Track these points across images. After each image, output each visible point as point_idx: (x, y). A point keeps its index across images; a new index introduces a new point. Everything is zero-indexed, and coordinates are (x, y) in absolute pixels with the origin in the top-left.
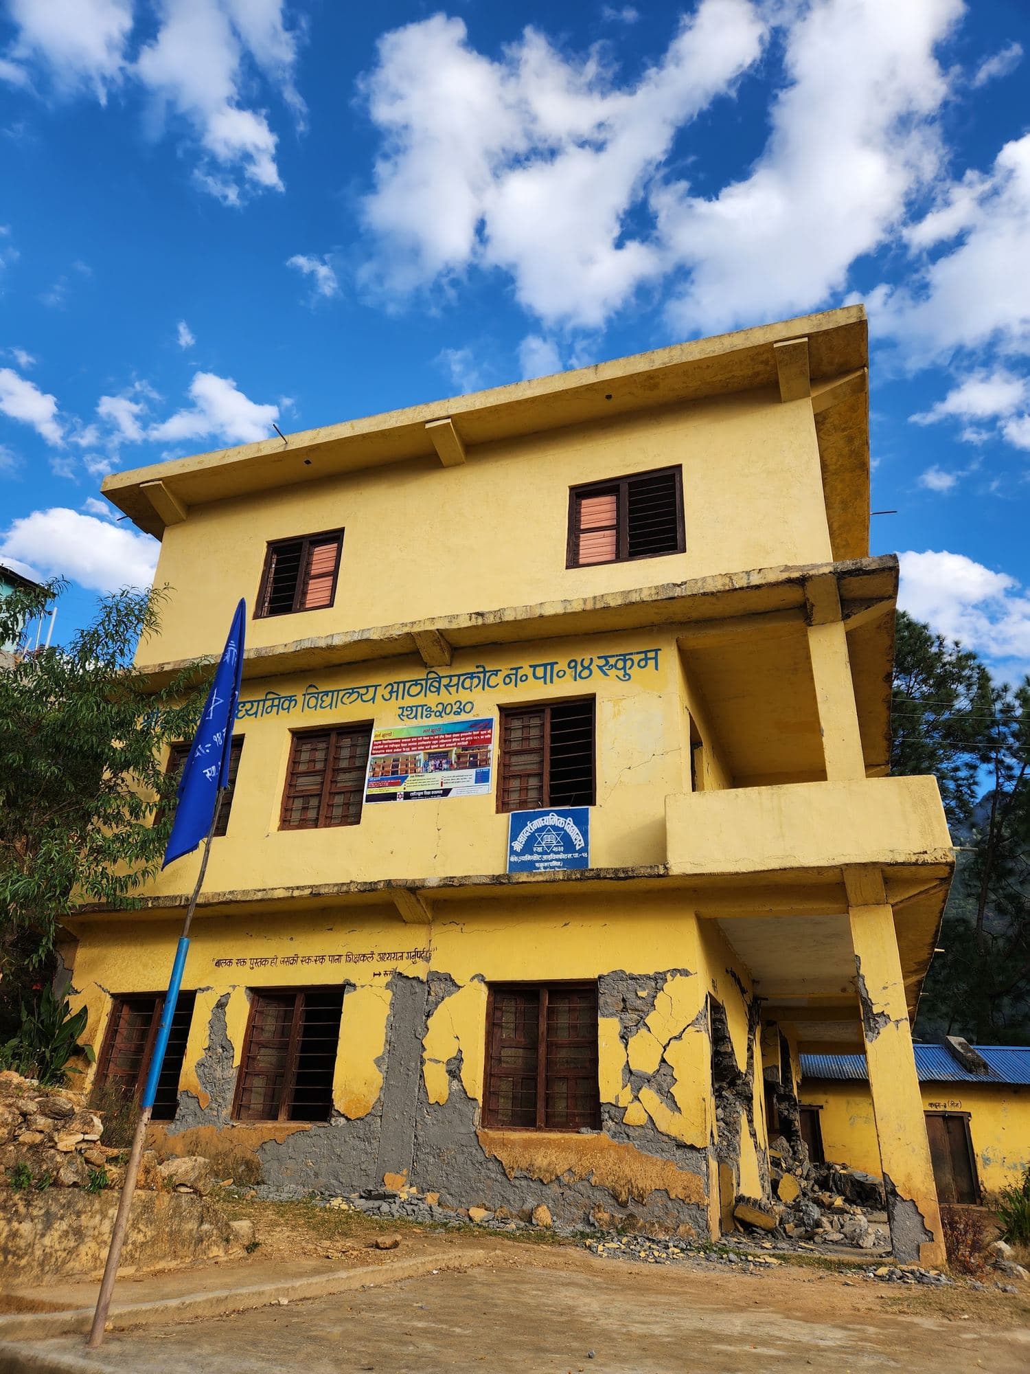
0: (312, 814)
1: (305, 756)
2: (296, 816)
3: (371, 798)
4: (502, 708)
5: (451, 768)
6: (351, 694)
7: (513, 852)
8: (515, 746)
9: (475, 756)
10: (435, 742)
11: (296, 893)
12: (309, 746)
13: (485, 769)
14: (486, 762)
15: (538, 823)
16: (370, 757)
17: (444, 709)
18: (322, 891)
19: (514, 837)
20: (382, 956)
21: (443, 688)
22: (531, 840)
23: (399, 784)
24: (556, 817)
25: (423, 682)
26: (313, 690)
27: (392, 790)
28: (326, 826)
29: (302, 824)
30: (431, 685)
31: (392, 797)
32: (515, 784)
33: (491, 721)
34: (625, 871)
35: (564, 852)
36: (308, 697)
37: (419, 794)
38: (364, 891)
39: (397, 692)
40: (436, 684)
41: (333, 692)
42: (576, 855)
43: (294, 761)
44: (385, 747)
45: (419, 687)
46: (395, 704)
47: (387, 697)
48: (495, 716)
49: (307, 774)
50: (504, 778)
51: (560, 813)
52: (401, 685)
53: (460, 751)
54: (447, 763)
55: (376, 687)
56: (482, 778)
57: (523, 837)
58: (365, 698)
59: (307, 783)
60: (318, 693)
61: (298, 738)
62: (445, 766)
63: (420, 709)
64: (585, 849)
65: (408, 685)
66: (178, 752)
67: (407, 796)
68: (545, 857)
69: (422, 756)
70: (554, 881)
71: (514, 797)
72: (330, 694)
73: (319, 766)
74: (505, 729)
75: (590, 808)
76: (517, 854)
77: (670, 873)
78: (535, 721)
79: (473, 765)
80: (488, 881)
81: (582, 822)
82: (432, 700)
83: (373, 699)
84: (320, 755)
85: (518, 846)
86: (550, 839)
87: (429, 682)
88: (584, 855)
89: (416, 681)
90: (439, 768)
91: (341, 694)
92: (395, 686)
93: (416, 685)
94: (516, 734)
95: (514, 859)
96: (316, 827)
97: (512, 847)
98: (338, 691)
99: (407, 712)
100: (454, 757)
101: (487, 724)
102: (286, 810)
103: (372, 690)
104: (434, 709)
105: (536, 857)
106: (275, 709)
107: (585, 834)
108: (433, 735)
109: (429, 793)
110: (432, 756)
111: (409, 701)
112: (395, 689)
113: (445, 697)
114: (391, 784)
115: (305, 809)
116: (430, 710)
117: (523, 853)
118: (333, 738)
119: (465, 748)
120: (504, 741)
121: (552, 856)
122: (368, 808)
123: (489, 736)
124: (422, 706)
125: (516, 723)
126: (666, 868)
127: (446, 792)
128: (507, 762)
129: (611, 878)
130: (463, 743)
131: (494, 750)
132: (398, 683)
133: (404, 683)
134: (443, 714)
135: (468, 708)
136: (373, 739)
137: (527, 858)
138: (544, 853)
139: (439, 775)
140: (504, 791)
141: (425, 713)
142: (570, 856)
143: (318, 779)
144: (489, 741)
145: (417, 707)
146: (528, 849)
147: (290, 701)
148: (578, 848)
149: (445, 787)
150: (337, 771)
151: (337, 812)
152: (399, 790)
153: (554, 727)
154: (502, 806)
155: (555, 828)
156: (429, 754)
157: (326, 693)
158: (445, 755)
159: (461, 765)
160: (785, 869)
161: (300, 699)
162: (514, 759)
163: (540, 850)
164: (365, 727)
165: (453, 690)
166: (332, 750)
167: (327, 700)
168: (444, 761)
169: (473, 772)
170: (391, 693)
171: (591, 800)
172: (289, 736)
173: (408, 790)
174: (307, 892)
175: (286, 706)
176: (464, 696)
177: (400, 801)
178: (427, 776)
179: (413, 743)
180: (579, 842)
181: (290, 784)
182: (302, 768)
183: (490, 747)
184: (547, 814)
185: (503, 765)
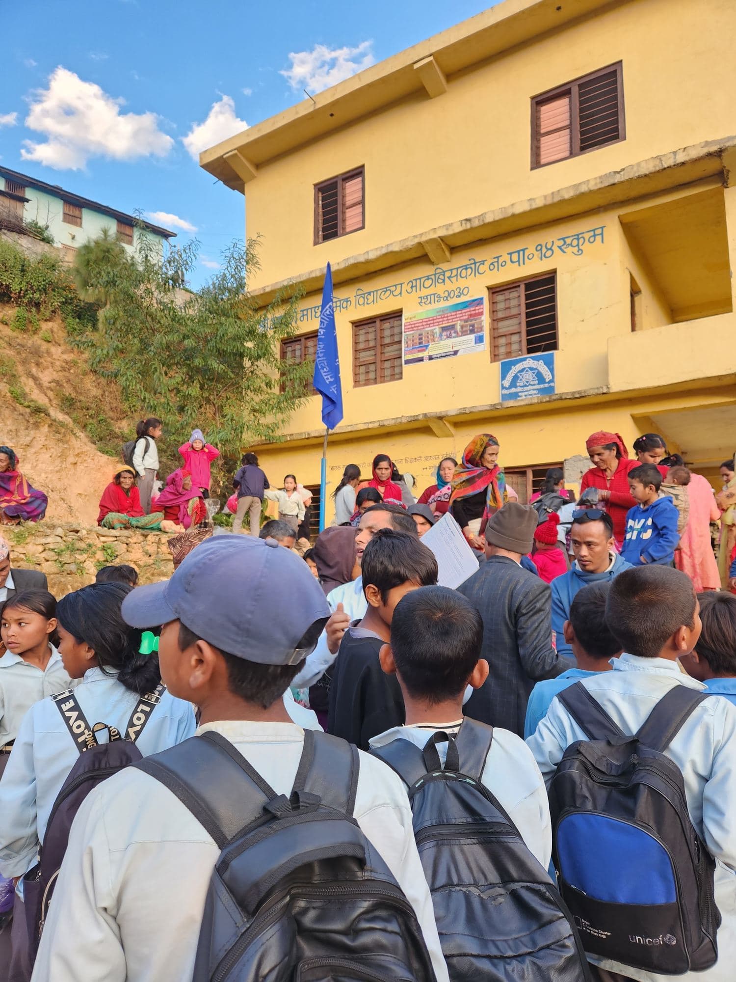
0: (372, 376)
1: (362, 338)
2: (362, 377)
3: (407, 362)
4: (489, 288)
5: (458, 336)
6: (385, 292)
7: (503, 388)
8: (500, 315)
9: (473, 326)
10: (445, 319)
11: (371, 426)
12: (363, 331)
13: (480, 334)
14: (481, 329)
15: (519, 367)
16: (403, 334)
17: (449, 294)
18: (386, 423)
19: (503, 378)
20: (427, 458)
21: (447, 280)
22: (516, 378)
23: (424, 350)
24: (532, 361)
25: (433, 277)
26: (360, 292)
27: (420, 355)
28: (381, 382)
29: (367, 382)
30: (438, 278)
31: (421, 360)
32: (502, 341)
33: (482, 299)
34: (579, 392)
35: (538, 384)
36: (358, 297)
37: (438, 356)
38: (411, 421)
39: (416, 286)
40: (442, 277)
41: (373, 292)
42: (546, 385)
43: (356, 343)
44: (412, 326)
45: (430, 281)
46: (415, 295)
47: (410, 290)
48: (485, 295)
49: (365, 350)
50: (494, 338)
51: (533, 358)
52: (418, 281)
53: (462, 323)
54: (455, 332)
55: (401, 284)
56: (480, 340)
57: (509, 377)
58: (395, 293)
59: (366, 356)
60: (364, 294)
61: (356, 326)
62: (454, 335)
63: (433, 296)
64: (552, 381)
65: (422, 280)
66: (284, 344)
67: (431, 358)
68: (525, 388)
69: (437, 330)
70: (531, 404)
71: (502, 350)
72: (372, 294)
73: (372, 344)
74: (493, 303)
75: (555, 352)
76: (507, 389)
77: (611, 391)
78: (514, 294)
79: (472, 331)
80: (488, 408)
81: (550, 364)
82: (440, 289)
83: (401, 293)
84: (371, 336)
85: (507, 383)
86: (529, 376)
87: (437, 276)
88: (552, 384)
89: (428, 276)
90: (449, 337)
91: (379, 292)
92: (414, 282)
93: (428, 279)
94: (501, 306)
95: (505, 392)
96: (376, 383)
97: (502, 385)
98: (377, 291)
99: (424, 300)
100: (458, 328)
101: (479, 302)
102: (356, 374)
103: (399, 287)
104: (442, 295)
105: (519, 389)
106: (338, 308)
107: (552, 371)
108: (443, 314)
109: (445, 354)
110: (444, 329)
111: (425, 292)
112: (414, 284)
113: (449, 286)
114: (419, 351)
115: (367, 372)
116: (439, 296)
117: (510, 387)
118: (378, 322)
119: (466, 321)
120: (493, 312)
121: (530, 387)
122: (406, 368)
123: (480, 311)
124: (434, 294)
125: (500, 298)
126: (608, 388)
127: (456, 353)
128: (495, 327)
129: (570, 399)
130: (465, 318)
131: (486, 320)
132: (416, 280)
133: (420, 279)
134: (449, 298)
135: (465, 292)
136: (404, 321)
137: (513, 390)
138: (526, 386)
139: (450, 341)
140: (495, 347)
141: (436, 299)
142: (542, 386)
143: (372, 352)
144: (481, 314)
145: (430, 295)
146: (513, 384)
147: (347, 302)
148: (547, 380)
149: (455, 349)
150: (383, 346)
151: (387, 372)
152: (425, 354)
153: (528, 297)
154: (495, 357)
155: (531, 369)
156: (442, 328)
157: (369, 293)
158: (453, 327)
159: (464, 333)
160: (694, 380)
161: (353, 299)
162: (501, 324)
163: (522, 384)
164: (397, 315)
165: (454, 279)
166: (378, 331)
167: (371, 298)
168: (452, 332)
169: (473, 336)
170: (412, 287)
171: (554, 346)
172: (350, 325)
173: (431, 354)
174: (376, 425)
175: (344, 306)
176: (462, 283)
177: (426, 362)
178: (442, 343)
179: (431, 321)
180: (548, 376)
181: (356, 358)
182: (361, 346)
183: (483, 318)
184: (525, 359)
185: (493, 329)
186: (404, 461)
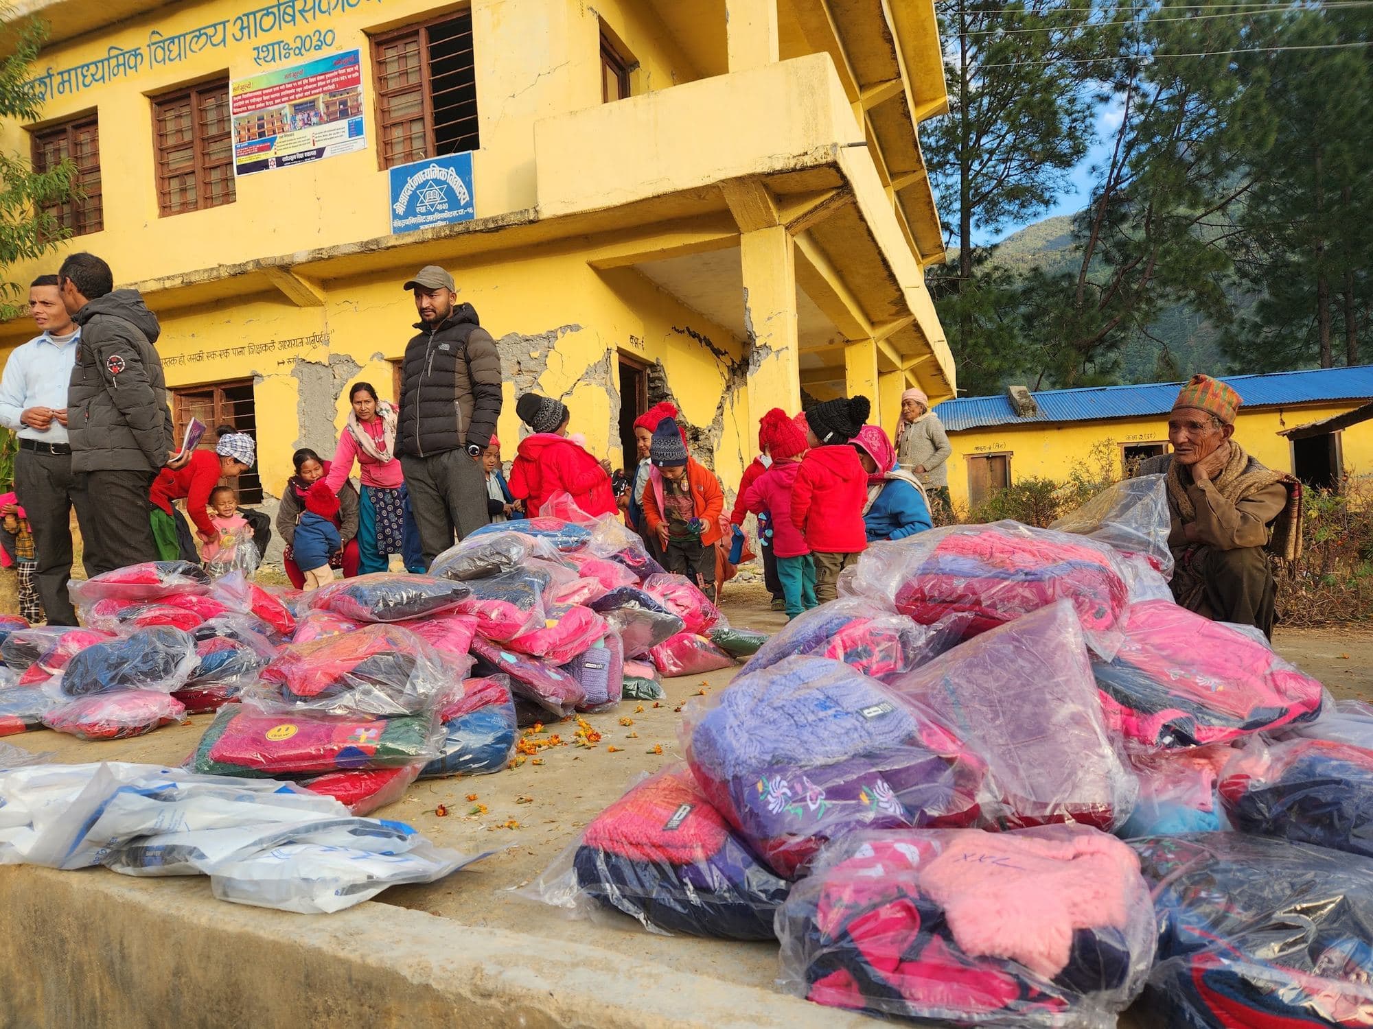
0: (191, 196)
1: (171, 126)
2: (175, 199)
3: (244, 169)
4: (369, 34)
5: (321, 122)
6: (198, 37)
7: (396, 216)
8: (393, 85)
9: (344, 103)
10: (299, 90)
11: (168, 284)
12: (172, 113)
13: (357, 118)
14: (358, 110)
15: (419, 178)
16: (233, 117)
17: (303, 44)
18: (193, 279)
19: (395, 199)
20: (284, 344)
21: (297, 14)
22: (414, 199)
23: (268, 148)
24: (438, 168)
25: (275, 10)
26: (156, 38)
27: (262, 156)
28: (206, 207)
29: (185, 207)
30: (285, 13)
31: (263, 165)
32: (397, 133)
33: (356, 53)
35: (449, 210)
36: (153, 48)
37: (292, 158)
38: (235, 275)
39: (248, 27)
40: (290, 11)
41: (179, 37)
42: (462, 212)
43: (160, 135)
44: (246, 102)
45: (271, 17)
46: (248, 44)
47: (238, 35)
48: (363, 47)
49: (178, 148)
50: (385, 127)
51: (441, 164)
52: (251, 17)
53: (327, 98)
54: (316, 115)
55: (224, 23)
56: (356, 130)
57: (404, 197)
58: (216, 40)
59: (179, 161)
60: (163, 42)
61: (158, 104)
62: (314, 120)
63: (276, 47)
64: (470, 204)
65: (259, 16)
66: (39, 137)
67: (280, 162)
68: (430, 218)
69: (287, 110)
70: (424, 243)
71: (399, 149)
72: (176, 41)
73: (188, 137)
74: (379, 64)
75: (474, 153)
76: (401, 218)
77: (540, 218)
78: (412, 48)
79: (344, 114)
80: (357, 249)
81: (465, 172)
82: (288, 33)
83: (224, 40)
84: (185, 123)
85: (400, 209)
86: (433, 196)
87: (282, 8)
88: (470, 210)
89: (267, 9)
90: (307, 123)
91: (189, 38)
92: (245, 19)
93: (268, 14)
94: (393, 69)
95: (398, 223)
96: (196, 209)
97: (394, 210)
98: (184, 35)
99: (264, 54)
100: (321, 107)
101: (351, 58)
102: (163, 194)
103: (220, 28)
104: (293, 45)
105: (420, 219)
106: (122, 68)
107: (469, 185)
108: (296, 82)
109: (301, 156)
110: (298, 108)
111: (263, 39)
112: (245, 24)
113: (304, 27)
114: (261, 150)
115: (183, 190)
116: (287, 47)
117: (405, 216)
118: (194, 96)
119: (332, 94)
120: (380, 80)
121: (437, 216)
122: (242, 182)
123: (356, 74)
124: (279, 43)
125: (391, 54)
126: (537, 212)
127: (320, 153)
128: (385, 106)
130: (329, 87)
131: (366, 93)
132: (247, 15)
133: (254, 13)
134: (303, 51)
135: (329, 39)
136: (231, 93)
137: (411, 221)
138: (429, 213)
139: (309, 132)
140: (386, 144)
141: (283, 52)
142: (455, 213)
143: (189, 152)
144: (357, 81)
145: (273, 45)
146: (411, 210)
147: (136, 56)
148: (462, 203)
149: (319, 145)
150: (206, 140)
151: (217, 190)
152: (269, 155)
153: (434, 52)
154: (385, 161)
155: (438, 182)
156: (295, 106)
157: (172, 40)
158: (312, 105)
159: (332, 118)
161: (145, 51)
162: (395, 102)
163: (423, 210)
164: (221, 80)
165: (309, 15)
166: (196, 113)
167: (175, 48)
168: (312, 114)
169: (344, 124)
170: (242, 29)
171: (474, 144)
172: (146, 102)
173: (280, 154)
174: (178, 282)
175: (132, 64)
176: (323, 22)
177: (273, 170)
178: (297, 134)
179: (274, 94)
180: (463, 197)
181: (161, 164)
182: (171, 141)
183: (360, 88)
184: (426, 165)
185: (382, 112)
186: (246, 350)
